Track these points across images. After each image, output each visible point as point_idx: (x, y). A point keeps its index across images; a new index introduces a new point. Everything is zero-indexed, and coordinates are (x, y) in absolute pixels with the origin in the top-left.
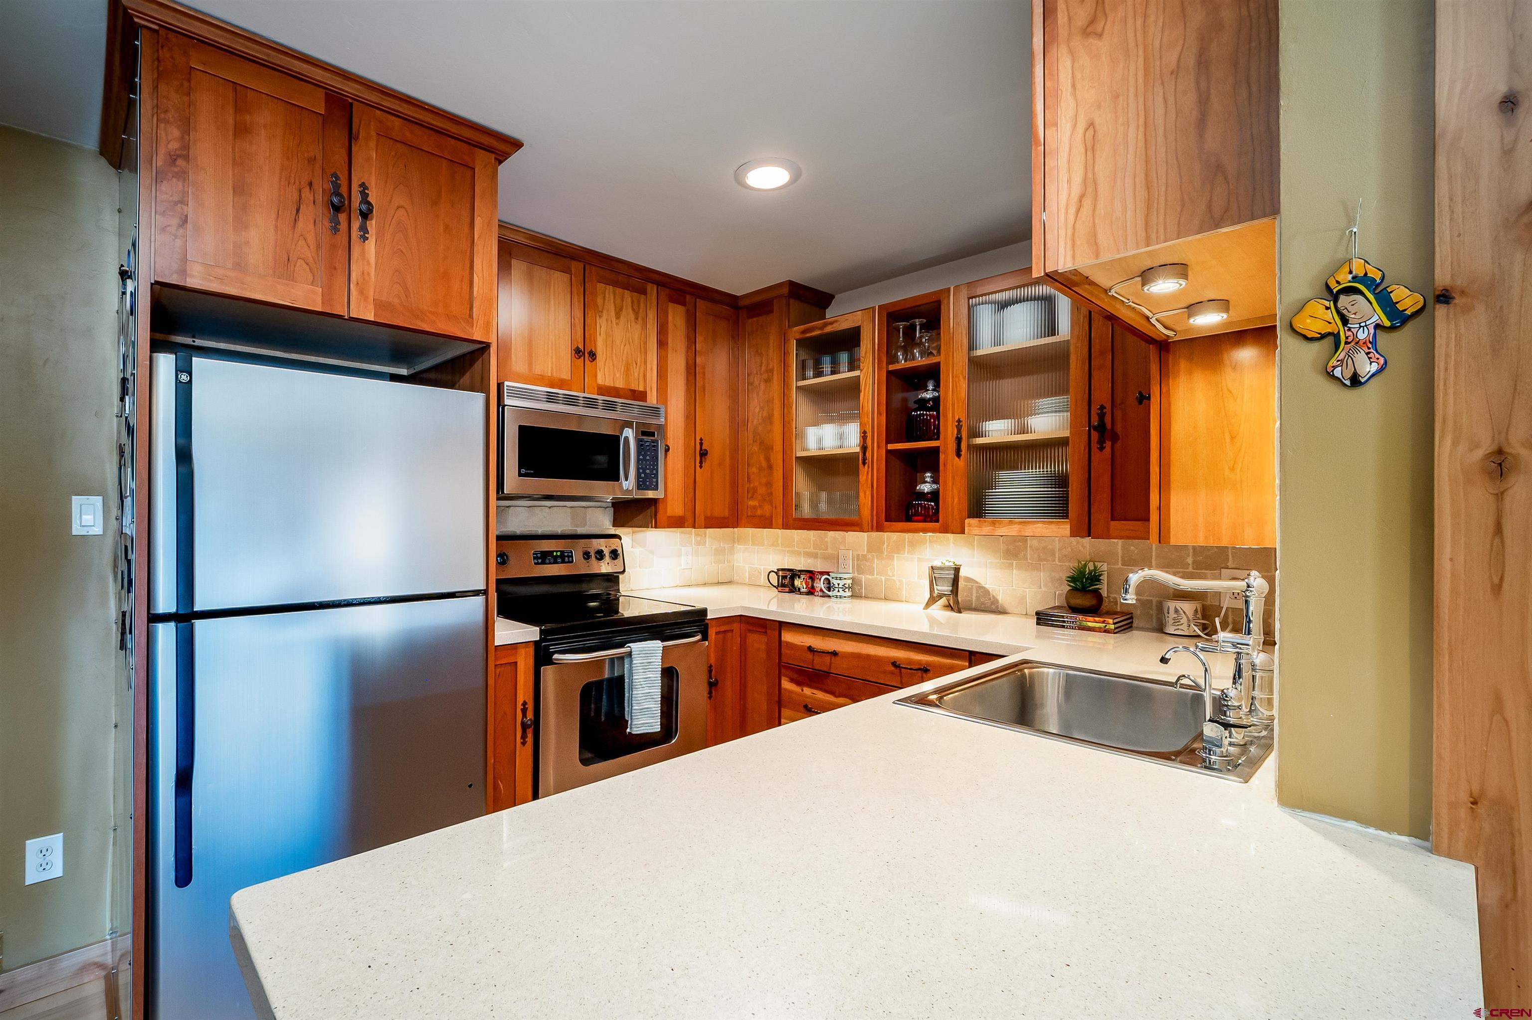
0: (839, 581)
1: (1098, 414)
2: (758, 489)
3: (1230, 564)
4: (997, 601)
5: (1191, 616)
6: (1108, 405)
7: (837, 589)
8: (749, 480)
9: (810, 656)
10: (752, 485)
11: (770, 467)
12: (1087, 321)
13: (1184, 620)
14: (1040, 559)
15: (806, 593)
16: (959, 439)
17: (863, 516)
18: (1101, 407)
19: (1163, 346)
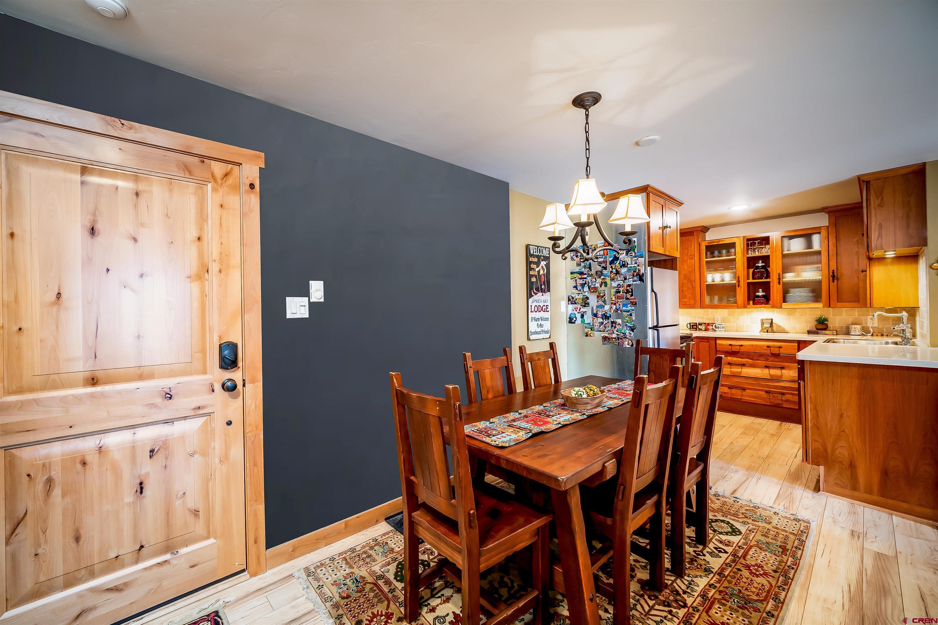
0: (721, 326)
1: (832, 272)
2: (688, 295)
3: (870, 314)
4: (784, 329)
5: (859, 330)
6: (835, 270)
7: (720, 328)
8: (683, 292)
9: (730, 347)
12: (827, 245)
13: (857, 330)
15: (705, 330)
16: (779, 279)
17: (738, 304)
18: (833, 270)
19: (870, 259)
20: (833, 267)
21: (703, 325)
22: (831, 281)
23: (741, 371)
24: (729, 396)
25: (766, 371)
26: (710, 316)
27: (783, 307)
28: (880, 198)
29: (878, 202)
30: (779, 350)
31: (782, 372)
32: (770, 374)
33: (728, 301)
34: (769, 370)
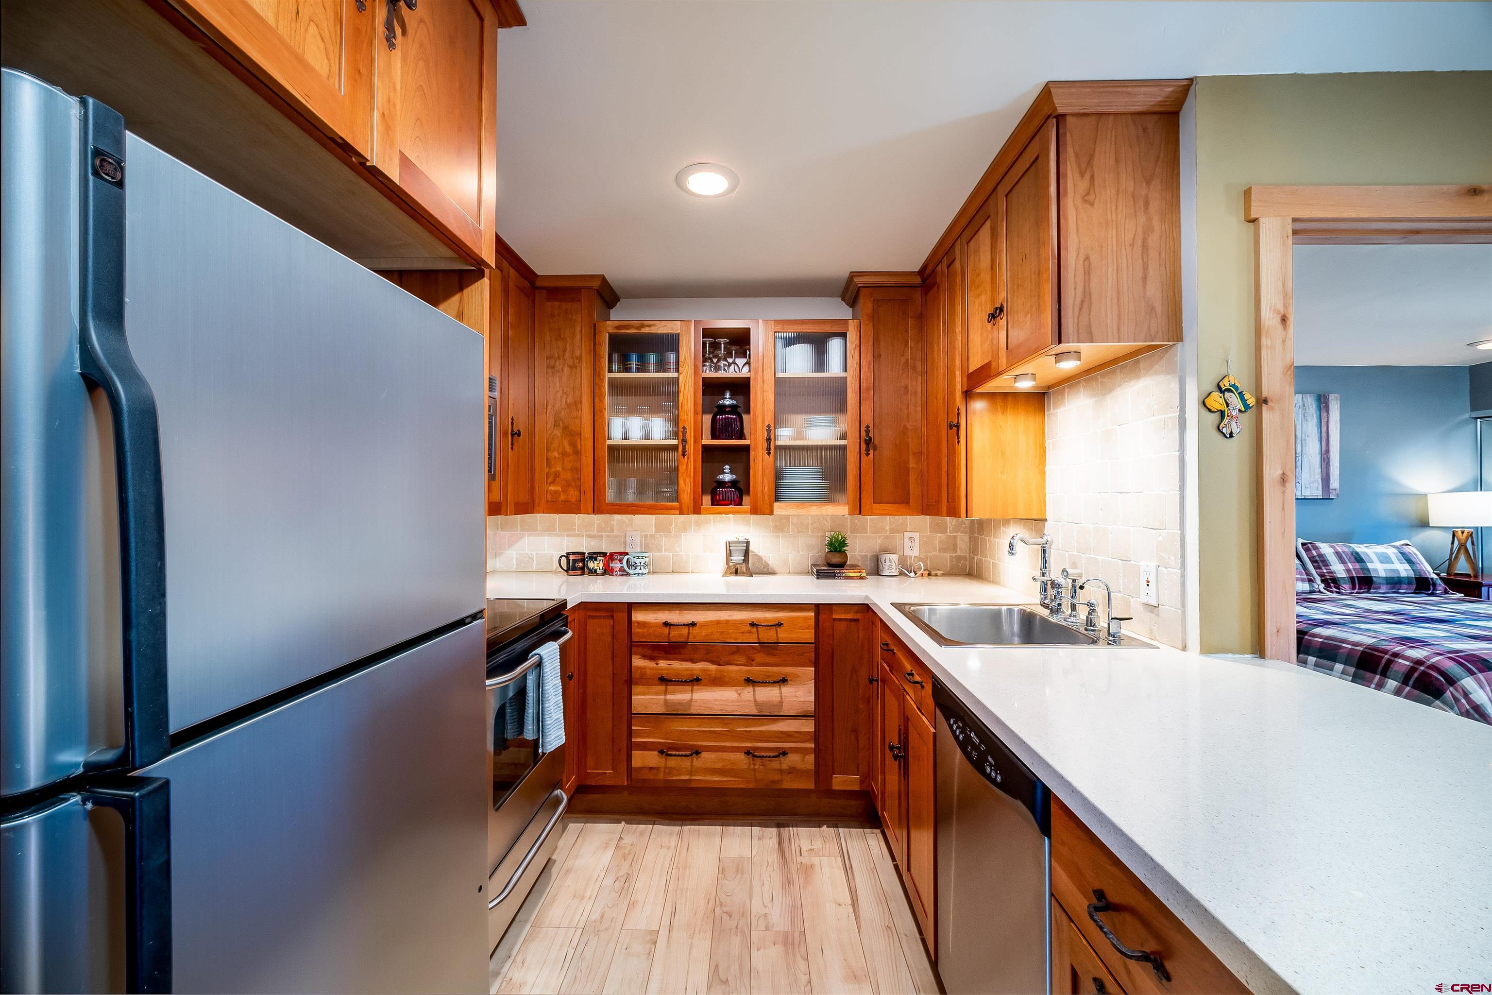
0: (640, 560)
1: (865, 431)
2: (561, 474)
4: (768, 565)
6: (871, 426)
7: (639, 568)
8: (549, 464)
9: (666, 630)
10: (553, 470)
11: (577, 453)
12: (858, 366)
14: (798, 532)
15: (603, 574)
16: (769, 440)
17: (683, 501)
18: (868, 427)
19: (968, 395)
20: (867, 420)
21: (599, 559)
22: (864, 451)
23: (691, 700)
24: (661, 776)
25: (748, 693)
26: (616, 533)
27: (775, 513)
28: (1088, 176)
29: (1083, 185)
30: (777, 633)
31: (781, 693)
32: (755, 700)
33: (658, 493)
34: (754, 691)
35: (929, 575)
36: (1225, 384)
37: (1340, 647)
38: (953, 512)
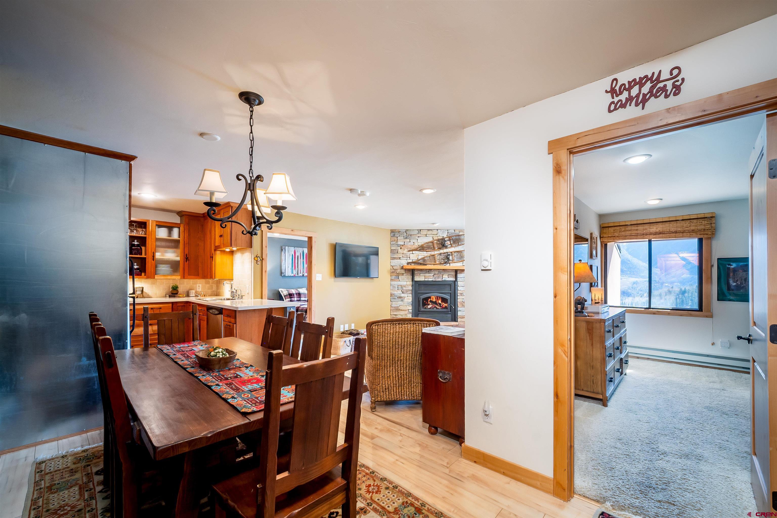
1: (186, 256)
12: (183, 237)
14: (163, 284)
16: (153, 256)
18: (187, 254)
19: (215, 250)
20: (187, 252)
22: (185, 261)
27: (154, 279)
30: (160, 310)
34: (152, 327)
35: (204, 296)
36: (257, 256)
37: (304, 309)
38: (211, 277)
